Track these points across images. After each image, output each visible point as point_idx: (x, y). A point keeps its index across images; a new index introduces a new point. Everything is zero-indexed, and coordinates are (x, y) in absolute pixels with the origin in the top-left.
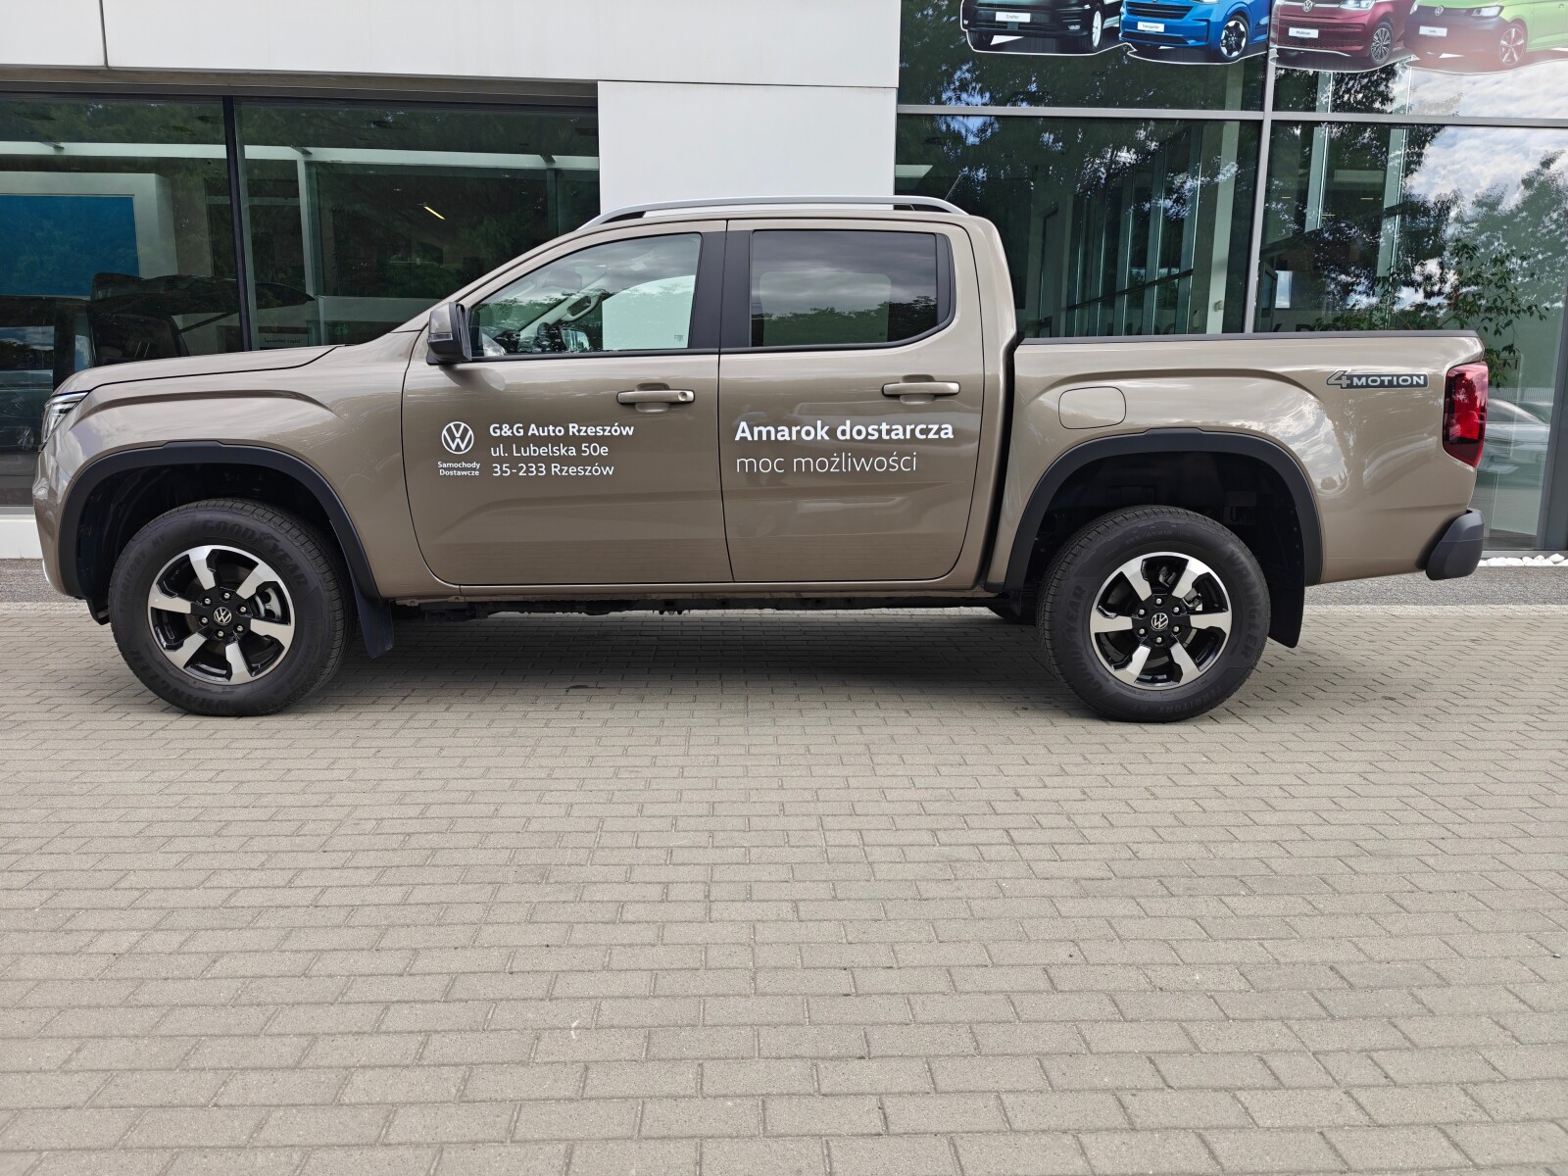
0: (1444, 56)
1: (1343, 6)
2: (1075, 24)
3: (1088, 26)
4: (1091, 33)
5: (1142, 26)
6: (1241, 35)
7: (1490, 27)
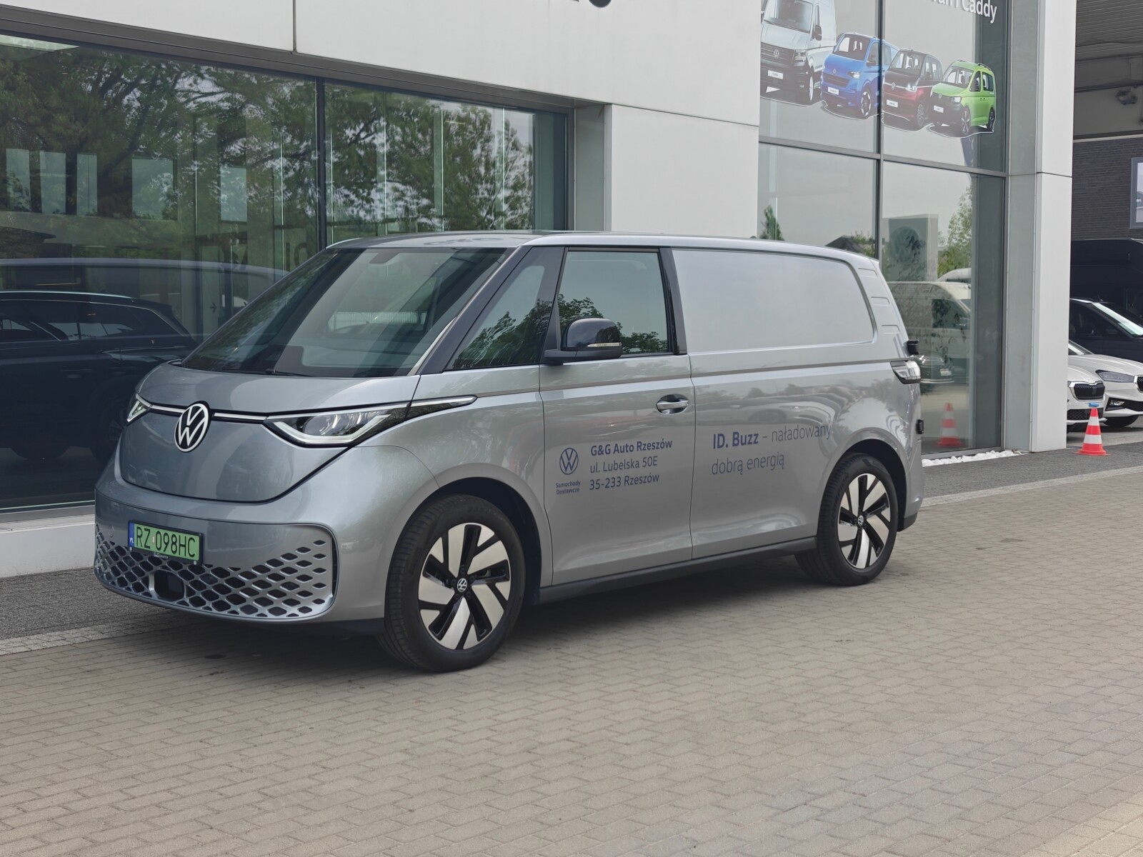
0: (943, 125)
1: (906, 89)
2: (802, 84)
3: (808, 87)
4: (809, 91)
5: (830, 90)
6: (869, 102)
7: (958, 109)
